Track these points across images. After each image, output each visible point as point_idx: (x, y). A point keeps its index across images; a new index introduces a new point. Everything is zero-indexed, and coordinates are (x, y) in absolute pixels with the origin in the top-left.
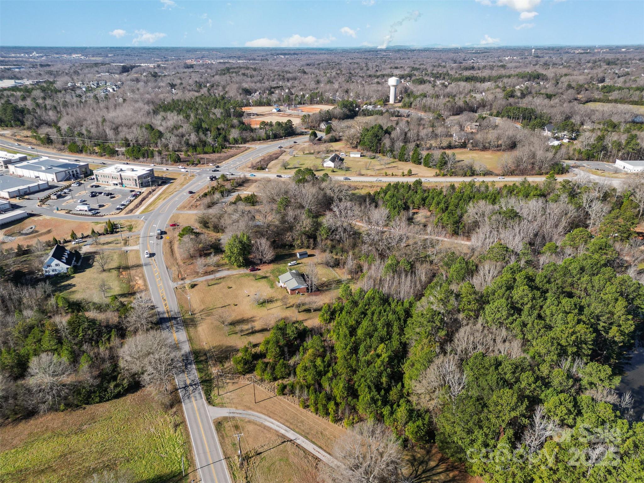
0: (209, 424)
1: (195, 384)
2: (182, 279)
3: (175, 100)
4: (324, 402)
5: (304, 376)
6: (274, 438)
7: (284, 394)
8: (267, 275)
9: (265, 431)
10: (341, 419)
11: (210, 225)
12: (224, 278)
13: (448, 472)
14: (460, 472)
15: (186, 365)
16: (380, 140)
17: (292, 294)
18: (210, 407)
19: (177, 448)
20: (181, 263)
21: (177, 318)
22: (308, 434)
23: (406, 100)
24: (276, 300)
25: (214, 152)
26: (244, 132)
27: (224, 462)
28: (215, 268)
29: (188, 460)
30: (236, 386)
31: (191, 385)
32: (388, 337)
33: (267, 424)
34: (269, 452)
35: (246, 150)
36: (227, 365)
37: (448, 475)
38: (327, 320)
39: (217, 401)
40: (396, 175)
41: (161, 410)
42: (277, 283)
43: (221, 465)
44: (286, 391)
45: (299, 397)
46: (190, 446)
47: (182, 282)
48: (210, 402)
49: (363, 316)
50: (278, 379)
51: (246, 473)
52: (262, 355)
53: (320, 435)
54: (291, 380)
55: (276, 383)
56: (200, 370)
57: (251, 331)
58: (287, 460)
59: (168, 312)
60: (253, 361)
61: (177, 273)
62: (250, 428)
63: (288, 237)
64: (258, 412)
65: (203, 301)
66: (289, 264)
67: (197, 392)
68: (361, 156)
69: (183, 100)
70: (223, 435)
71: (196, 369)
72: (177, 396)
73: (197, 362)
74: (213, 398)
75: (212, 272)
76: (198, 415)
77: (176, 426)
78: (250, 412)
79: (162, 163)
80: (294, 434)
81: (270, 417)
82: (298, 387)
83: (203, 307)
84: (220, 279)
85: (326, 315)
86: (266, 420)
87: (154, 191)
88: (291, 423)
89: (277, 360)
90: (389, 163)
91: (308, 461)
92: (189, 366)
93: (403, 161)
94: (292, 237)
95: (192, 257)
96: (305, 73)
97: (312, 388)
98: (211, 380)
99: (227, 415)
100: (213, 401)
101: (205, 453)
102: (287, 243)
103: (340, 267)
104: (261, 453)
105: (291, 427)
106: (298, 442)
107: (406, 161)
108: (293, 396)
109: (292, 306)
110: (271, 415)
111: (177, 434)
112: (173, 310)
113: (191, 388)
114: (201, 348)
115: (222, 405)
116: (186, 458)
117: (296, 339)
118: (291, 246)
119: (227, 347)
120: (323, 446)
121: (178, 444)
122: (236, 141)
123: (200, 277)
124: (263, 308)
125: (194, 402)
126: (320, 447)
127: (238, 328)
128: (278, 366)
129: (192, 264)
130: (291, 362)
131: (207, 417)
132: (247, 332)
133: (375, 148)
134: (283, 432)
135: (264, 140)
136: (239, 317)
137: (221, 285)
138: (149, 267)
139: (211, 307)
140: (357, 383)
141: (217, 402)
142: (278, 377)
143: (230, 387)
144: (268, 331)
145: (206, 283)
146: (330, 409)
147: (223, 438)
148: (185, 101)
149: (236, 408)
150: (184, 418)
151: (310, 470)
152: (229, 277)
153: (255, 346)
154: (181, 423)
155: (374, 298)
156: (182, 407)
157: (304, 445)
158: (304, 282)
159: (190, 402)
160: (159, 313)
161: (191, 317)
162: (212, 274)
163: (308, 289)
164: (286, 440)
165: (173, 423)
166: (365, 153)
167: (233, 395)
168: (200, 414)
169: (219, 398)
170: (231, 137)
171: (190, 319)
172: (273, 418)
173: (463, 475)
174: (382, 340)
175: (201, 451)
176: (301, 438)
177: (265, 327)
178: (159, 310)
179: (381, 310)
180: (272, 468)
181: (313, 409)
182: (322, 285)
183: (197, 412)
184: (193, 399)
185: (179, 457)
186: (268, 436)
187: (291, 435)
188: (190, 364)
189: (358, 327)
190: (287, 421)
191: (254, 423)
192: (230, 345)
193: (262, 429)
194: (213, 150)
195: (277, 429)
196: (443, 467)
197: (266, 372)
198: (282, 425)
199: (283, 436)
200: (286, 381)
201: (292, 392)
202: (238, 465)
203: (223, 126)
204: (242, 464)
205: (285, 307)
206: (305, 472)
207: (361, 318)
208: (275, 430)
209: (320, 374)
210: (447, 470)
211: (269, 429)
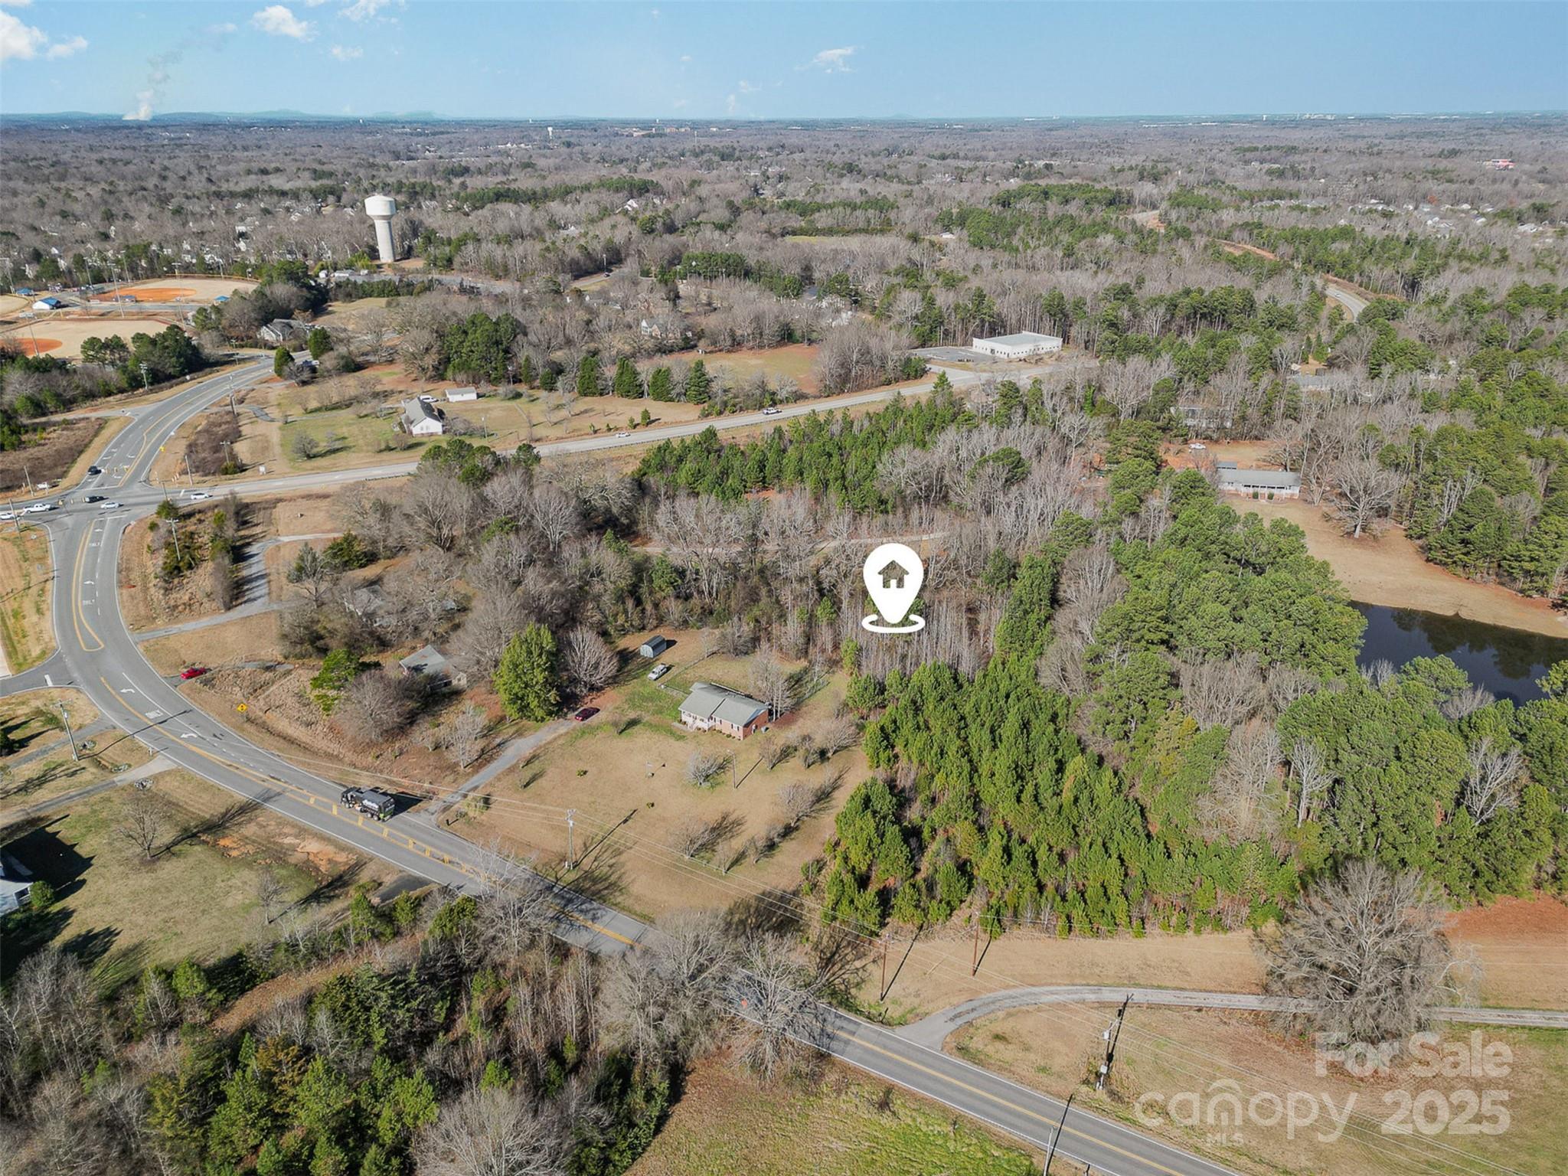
0: (944, 1061)
6: (1094, 1016)
8: (631, 715)
9: (1064, 1014)
12: (535, 756)
18: (902, 1030)
22: (1132, 978)
24: (728, 761)
30: (890, 964)
33: (1046, 999)
35: (103, 426)
36: (810, 933)
38: (889, 760)
39: (892, 1012)
40: (617, 429)
42: (679, 725)
46: (973, 1122)
52: (865, 878)
57: (761, 844)
66: (651, 676)
67: (830, 1018)
68: (479, 397)
70: (1000, 1066)
74: (875, 1010)
75: (486, 755)
76: (901, 1059)
77: (882, 1105)
78: (986, 996)
80: (1115, 992)
81: (1033, 985)
83: (577, 841)
84: (529, 761)
85: (881, 751)
86: (1035, 994)
91: (1201, 1021)
93: (594, 394)
99: (951, 1027)
100: (886, 1016)
104: (1112, 1054)
105: (1093, 982)
106: (1140, 999)
108: (1019, 928)
110: (1029, 980)
111: (907, 1119)
115: (916, 1015)
119: (759, 898)
122: (37, 406)
123: (469, 775)
124: (720, 789)
125: (856, 1040)
126: (1181, 989)
131: (921, 1051)
133: (501, 372)
134: (1090, 997)
137: (551, 774)
139: (597, 832)
141: (894, 1014)
145: (507, 783)
147: (1008, 1071)
150: (880, 1080)
152: (543, 750)
154: (887, 1092)
156: (842, 1062)
157: (1157, 1000)
159: (846, 1043)
161: (578, 873)
162: (493, 758)
163: (770, 712)
164: (1117, 1009)
165: (863, 1105)
166: (484, 387)
167: (908, 984)
168: (897, 1053)
169: (890, 1005)
171: (583, 878)
172: (1043, 985)
176: (1133, 991)
177: (781, 823)
184: (843, 1035)
186: (1078, 1019)
187: (1111, 995)
193: (1052, 1013)
195: (1074, 997)
198: (1073, 988)
199: (1102, 1004)
202: (1106, 1099)
208: (1076, 1002)
211: (1064, 1006)
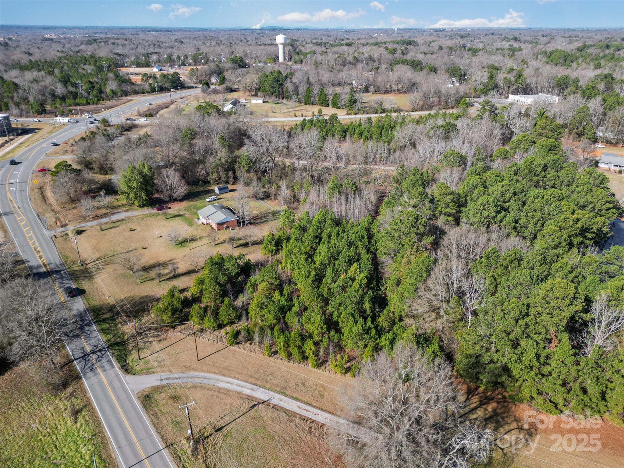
0: (130, 400)
1: (100, 351)
2: (62, 226)
3: (33, 60)
4: (299, 343)
5: (261, 316)
6: (237, 402)
7: (237, 343)
8: (182, 213)
9: (222, 396)
10: (324, 362)
11: (94, 166)
12: (122, 220)
13: (485, 406)
14: (498, 403)
15: (82, 328)
16: (281, 85)
17: (219, 230)
18: (129, 377)
19: (81, 446)
20: (58, 209)
21: (61, 271)
22: (284, 388)
23: (297, 57)
24: (200, 238)
25: (88, 104)
26: (123, 84)
27: (165, 453)
28: (108, 211)
29: (103, 460)
30: (165, 344)
31: (93, 352)
32: (357, 257)
33: (222, 385)
34: (234, 424)
35: (128, 102)
36: (145, 319)
37: (486, 410)
38: (272, 252)
39: (139, 366)
40: (306, 116)
41: (48, 394)
42: (196, 220)
43: (162, 457)
44: (240, 337)
45: (261, 343)
46: (104, 439)
47: (63, 229)
48: (126, 369)
49: (317, 240)
50: (225, 326)
51: (205, 461)
52: (196, 300)
53: (302, 388)
54: (242, 325)
55: (223, 331)
56: (104, 331)
57: (172, 275)
58: (265, 428)
59: (45, 266)
60: (183, 308)
61: (54, 220)
62: (198, 394)
63: (200, 171)
64: (204, 371)
65: (96, 248)
66: (208, 200)
67: (104, 360)
68: (263, 102)
69: (43, 60)
70: (156, 413)
71: (98, 331)
72: (72, 370)
73: (98, 322)
74: (131, 364)
75: (105, 215)
76: (110, 391)
77: (76, 413)
78: (192, 373)
79: (21, 116)
80: (266, 393)
81: (224, 375)
82: (257, 330)
83: (98, 256)
84: (118, 221)
85: (269, 246)
86: (219, 380)
87: (11, 140)
88: (257, 379)
89: (218, 301)
90: (296, 107)
91: (296, 426)
92: (87, 328)
93: (309, 104)
94: (206, 170)
95: (74, 200)
96: (182, 42)
97: (276, 328)
98: (125, 342)
99: (158, 383)
100: (132, 368)
101: (130, 444)
102: (201, 178)
103: (271, 199)
104: (222, 428)
105: (258, 383)
106: (274, 402)
107: (313, 105)
108: (251, 344)
109: (224, 242)
110: (225, 372)
111: (79, 425)
112: (53, 262)
113: (94, 356)
114: (102, 303)
115: (148, 371)
116: (100, 457)
117: (238, 274)
118: (206, 182)
119: (142, 298)
120: (311, 400)
121: (83, 439)
122: (114, 94)
123: (88, 221)
124: (183, 248)
125: (102, 375)
126: (307, 404)
127: (153, 273)
128: (222, 309)
129: (74, 208)
130: (239, 302)
131: (125, 391)
132: (168, 277)
133: (277, 93)
134: (248, 392)
135: (148, 92)
136: (152, 262)
137: (120, 227)
138: (10, 216)
139: (111, 253)
140: (335, 313)
141: (138, 368)
142: (225, 322)
143: (156, 346)
144: (197, 272)
145: (98, 227)
146: (308, 351)
147: (157, 417)
148: (46, 62)
149: (170, 372)
150: (88, 399)
151: (303, 438)
152: (129, 218)
153: (182, 291)
154: (85, 407)
155: (325, 221)
156: (82, 384)
157: (283, 404)
158: (232, 214)
159: (96, 374)
160: (31, 268)
161: (82, 268)
162: (106, 217)
163: (238, 222)
164: (255, 404)
165: (69, 409)
166: (267, 99)
167: (162, 355)
168: (113, 389)
169: (141, 363)
170: (108, 90)
171: (80, 270)
172: (229, 376)
173: (504, 406)
174: (350, 262)
175: (124, 443)
176: (277, 396)
177: (192, 268)
178: (31, 264)
179: (339, 231)
180: (245, 446)
181: (282, 354)
182: (255, 218)
183: (108, 387)
184: (99, 370)
185: (87, 458)
186: (227, 401)
187: (261, 394)
188: (89, 325)
189: (314, 253)
190: (251, 376)
191: (203, 387)
192: (146, 294)
193: (216, 393)
194: (87, 101)
195: (239, 389)
196: (475, 400)
197: (207, 318)
198: (244, 383)
199: (250, 398)
200: (237, 327)
201: (249, 338)
202: (189, 451)
203: (96, 80)
204: (196, 449)
205: (213, 244)
206: (296, 442)
207: (316, 243)
208: (236, 392)
209: (283, 310)
210: (481, 404)
211: (227, 392)
